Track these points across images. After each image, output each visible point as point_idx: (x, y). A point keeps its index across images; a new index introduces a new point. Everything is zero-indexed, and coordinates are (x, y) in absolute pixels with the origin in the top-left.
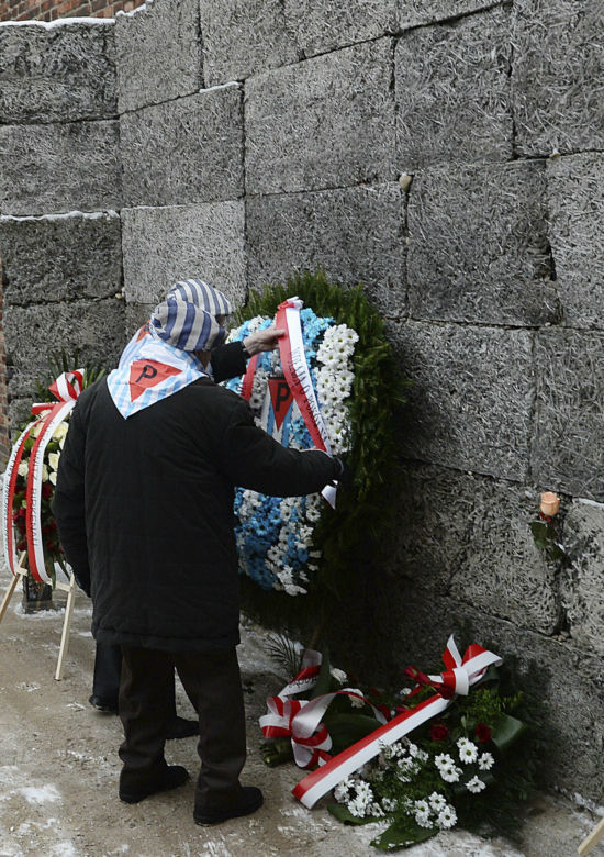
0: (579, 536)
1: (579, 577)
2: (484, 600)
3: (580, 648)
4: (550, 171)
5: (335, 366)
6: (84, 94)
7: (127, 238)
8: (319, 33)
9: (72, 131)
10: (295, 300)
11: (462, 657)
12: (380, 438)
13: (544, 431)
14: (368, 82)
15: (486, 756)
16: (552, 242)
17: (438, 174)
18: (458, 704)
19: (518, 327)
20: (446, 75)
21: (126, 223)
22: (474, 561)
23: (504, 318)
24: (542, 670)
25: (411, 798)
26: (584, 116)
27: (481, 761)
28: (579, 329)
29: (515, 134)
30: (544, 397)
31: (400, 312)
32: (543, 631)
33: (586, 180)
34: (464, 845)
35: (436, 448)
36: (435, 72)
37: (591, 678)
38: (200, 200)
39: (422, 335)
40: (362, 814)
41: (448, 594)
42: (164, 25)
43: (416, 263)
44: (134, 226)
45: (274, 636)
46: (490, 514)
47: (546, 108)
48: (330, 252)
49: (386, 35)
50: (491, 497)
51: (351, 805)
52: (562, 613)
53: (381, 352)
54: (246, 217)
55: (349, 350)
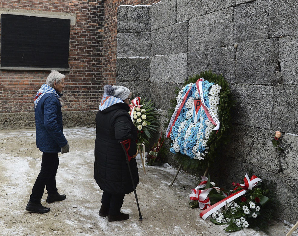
0: (287, 144)
1: (287, 156)
2: (257, 164)
3: (286, 177)
4: (280, 41)
5: (214, 95)
6: (142, 25)
7: (152, 64)
8: (211, 6)
9: (138, 35)
10: (202, 79)
11: (250, 179)
12: (227, 116)
13: (276, 114)
14: (226, 19)
15: (258, 207)
16: (280, 61)
17: (246, 43)
18: (249, 192)
19: (269, 85)
20: (249, 16)
21: (152, 60)
22: (254, 152)
23: (265, 82)
24: (274, 183)
25: (235, 218)
26: (290, 26)
27: (256, 208)
28: (288, 85)
29: (269, 31)
30: (277, 104)
31: (233, 82)
32: (275, 172)
33: (291, 43)
34: (251, 232)
35: (243, 120)
36: (245, 16)
37: (290, 185)
38: (174, 53)
39: (240, 88)
40: (220, 222)
41: (245, 162)
42: (166, 6)
43: (238, 68)
44: (154, 61)
45: (191, 175)
46: (259, 138)
47: (279, 24)
48: (212, 66)
49: (231, 6)
50: (259, 133)
51: (217, 219)
52: (281, 166)
53: (228, 92)
54: (188, 57)
55: (219, 91)
